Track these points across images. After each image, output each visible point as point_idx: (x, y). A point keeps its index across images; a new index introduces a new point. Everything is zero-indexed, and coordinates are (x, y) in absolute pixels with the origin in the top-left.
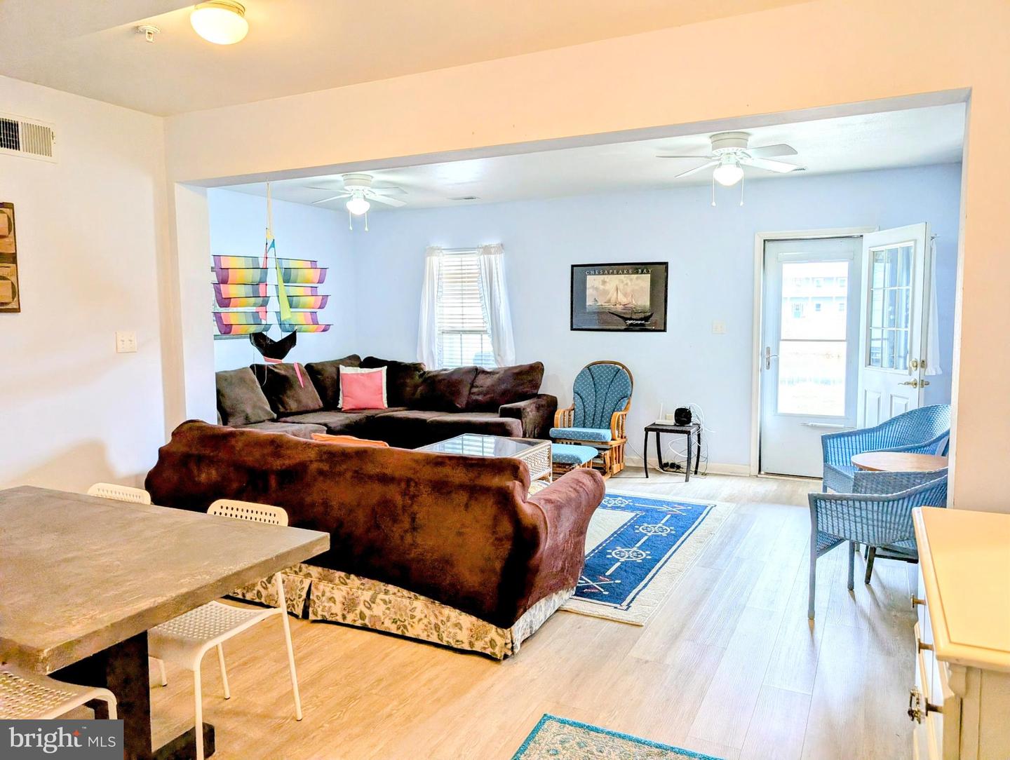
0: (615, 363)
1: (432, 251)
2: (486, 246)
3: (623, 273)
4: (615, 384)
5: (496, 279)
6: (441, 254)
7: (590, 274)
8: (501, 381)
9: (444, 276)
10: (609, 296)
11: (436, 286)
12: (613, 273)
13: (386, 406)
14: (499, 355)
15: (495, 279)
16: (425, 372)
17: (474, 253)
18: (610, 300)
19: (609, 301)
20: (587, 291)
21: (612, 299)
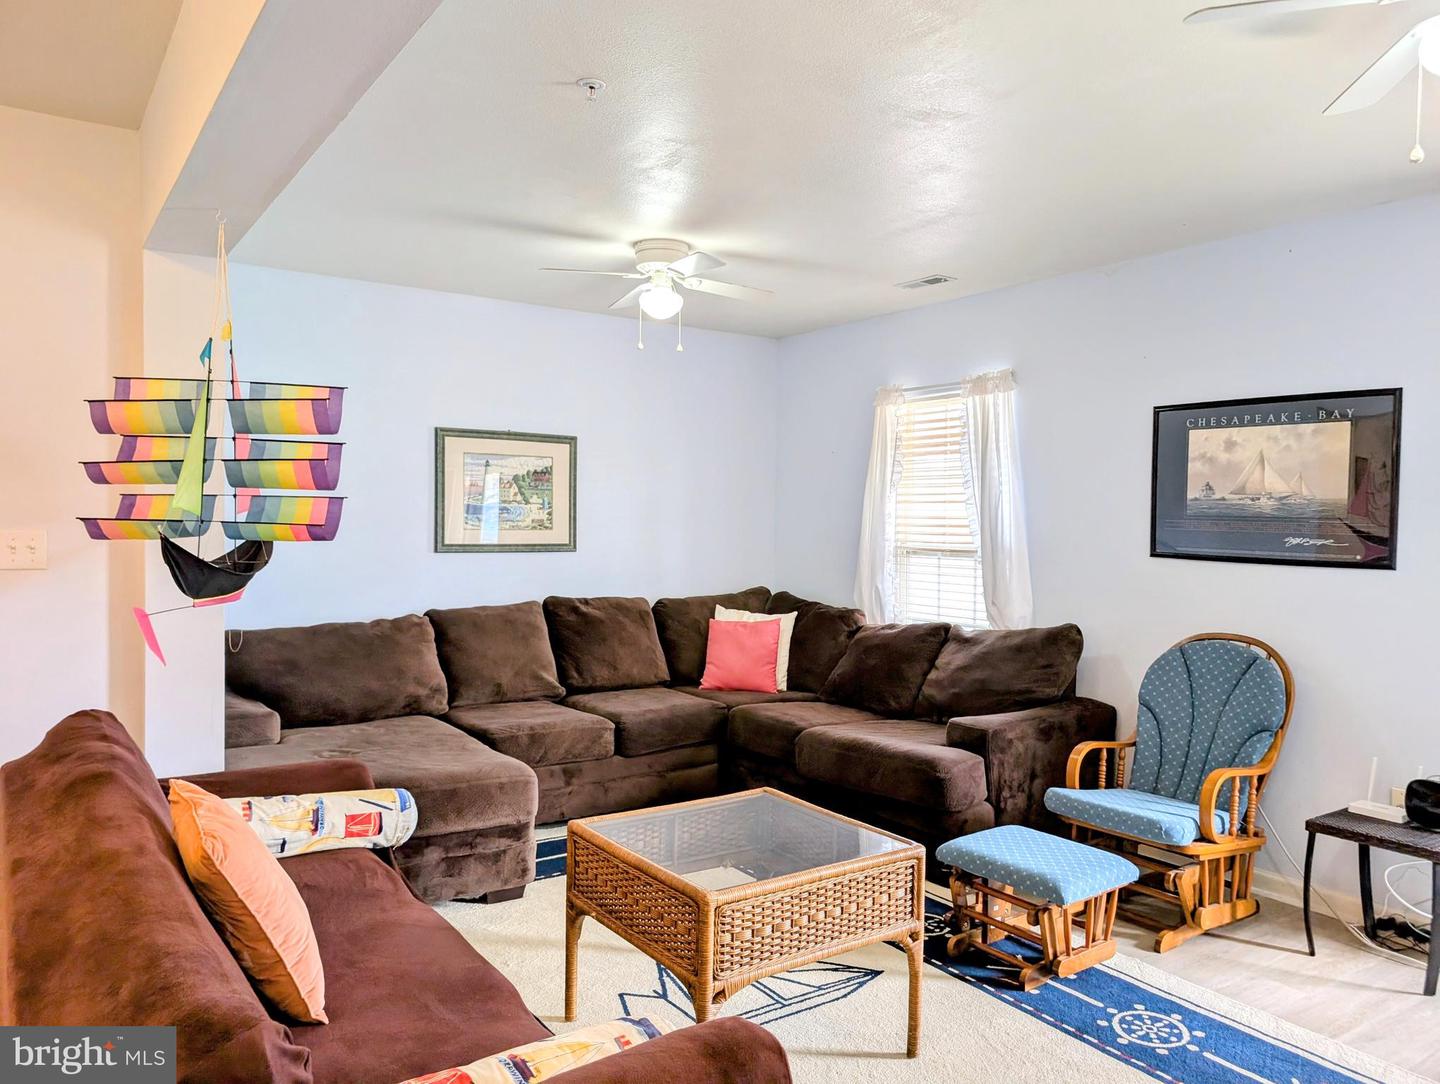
0: (1250, 641)
1: (886, 393)
2: (979, 377)
3: (1278, 422)
4: (1243, 693)
5: (994, 446)
6: (900, 400)
7: (1196, 427)
8: (984, 660)
9: (904, 443)
10: (1241, 479)
11: (890, 461)
12: (1252, 423)
13: (783, 686)
14: (993, 603)
15: (992, 445)
16: (859, 628)
17: (958, 395)
18: (1244, 487)
19: (1241, 490)
20: (1189, 465)
21: (1248, 485)
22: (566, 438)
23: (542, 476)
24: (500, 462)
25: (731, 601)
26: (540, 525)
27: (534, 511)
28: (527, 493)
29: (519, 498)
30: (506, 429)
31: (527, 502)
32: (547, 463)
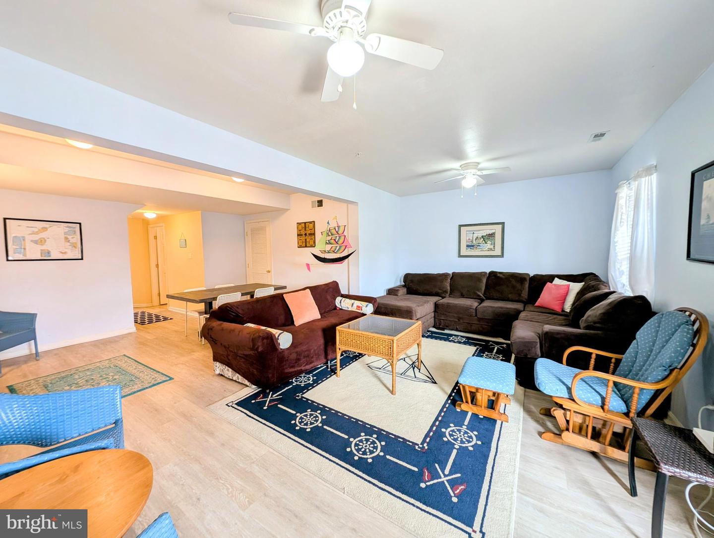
7: (706, 179)
13: (568, 310)
20: (702, 203)
22: (500, 223)
23: (492, 236)
24: (477, 232)
25: (561, 277)
26: (491, 250)
27: (489, 245)
28: (486, 240)
29: (484, 242)
30: (480, 223)
31: (486, 243)
32: (494, 231)
